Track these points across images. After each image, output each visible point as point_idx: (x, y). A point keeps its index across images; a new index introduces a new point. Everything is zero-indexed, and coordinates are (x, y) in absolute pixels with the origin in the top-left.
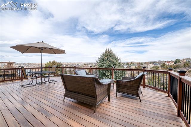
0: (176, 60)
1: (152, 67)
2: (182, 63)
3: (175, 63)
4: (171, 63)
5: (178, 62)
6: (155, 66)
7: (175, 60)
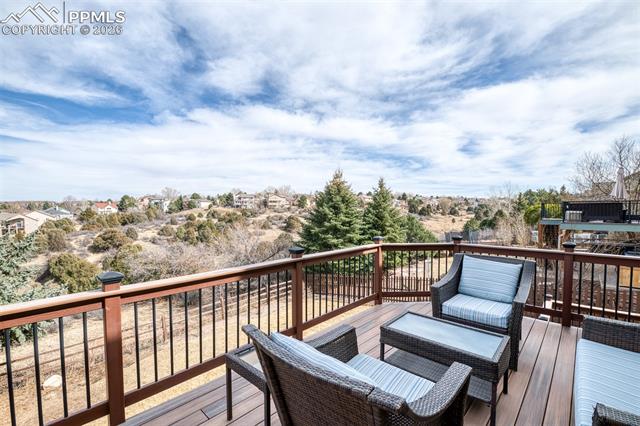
0: (123, 199)
1: (40, 223)
2: (140, 207)
3: (121, 207)
4: (109, 207)
5: (130, 205)
6: (55, 219)
7: (120, 200)
